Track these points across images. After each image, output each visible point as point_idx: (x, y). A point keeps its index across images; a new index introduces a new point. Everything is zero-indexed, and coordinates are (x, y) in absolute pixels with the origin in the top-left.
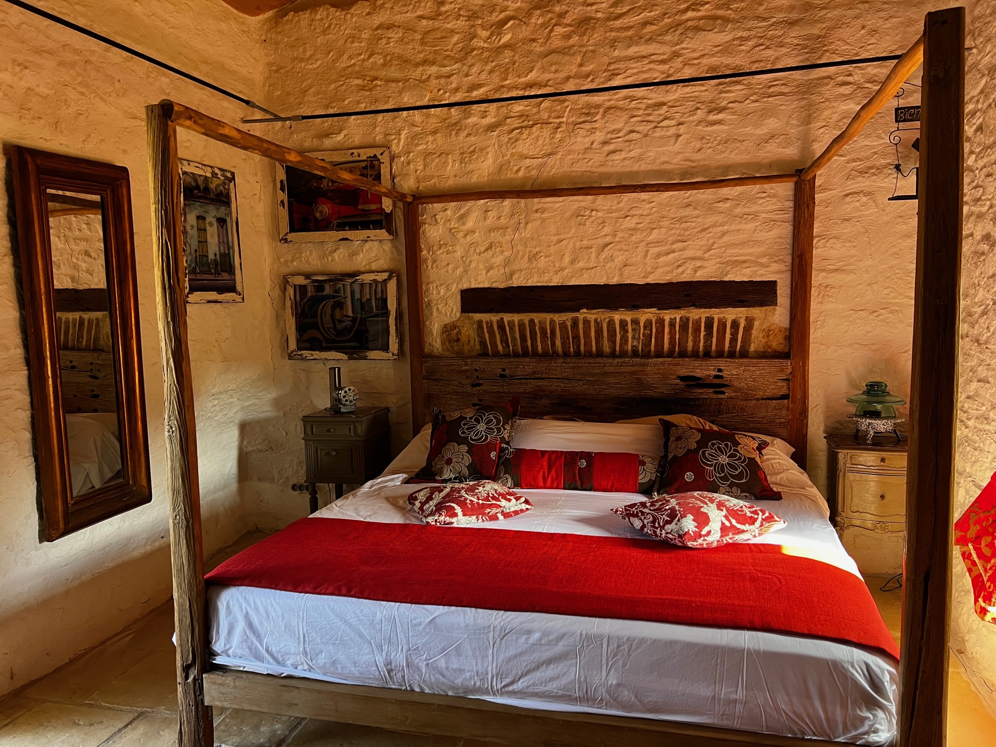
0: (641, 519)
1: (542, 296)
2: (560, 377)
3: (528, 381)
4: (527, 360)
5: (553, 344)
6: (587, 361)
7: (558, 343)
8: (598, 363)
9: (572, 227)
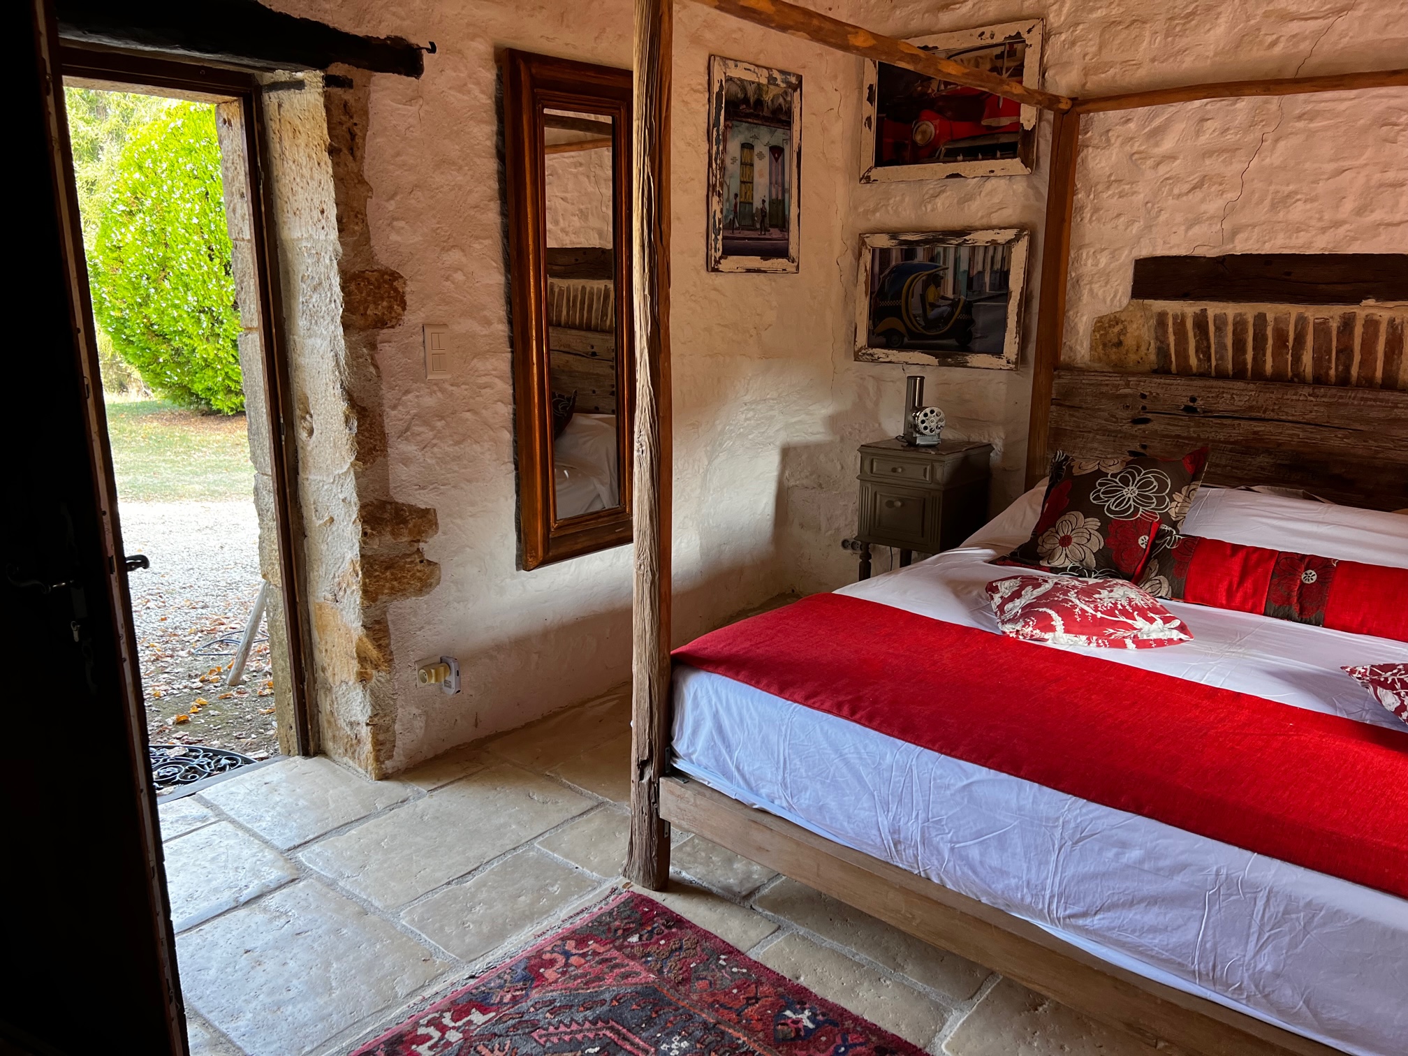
0: (1398, 694)
1: (1289, 274)
2: (1300, 419)
3: (1237, 422)
4: (1240, 385)
5: (1297, 359)
6: (1360, 395)
7: (1307, 359)
8: (1381, 401)
9: (1366, 147)
